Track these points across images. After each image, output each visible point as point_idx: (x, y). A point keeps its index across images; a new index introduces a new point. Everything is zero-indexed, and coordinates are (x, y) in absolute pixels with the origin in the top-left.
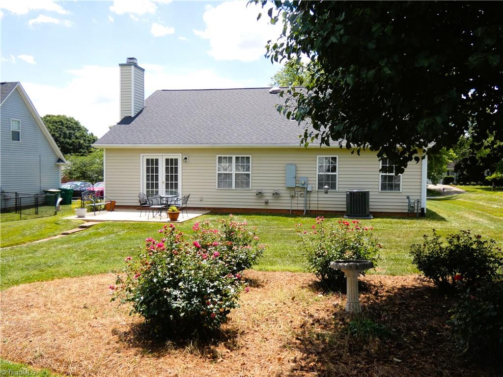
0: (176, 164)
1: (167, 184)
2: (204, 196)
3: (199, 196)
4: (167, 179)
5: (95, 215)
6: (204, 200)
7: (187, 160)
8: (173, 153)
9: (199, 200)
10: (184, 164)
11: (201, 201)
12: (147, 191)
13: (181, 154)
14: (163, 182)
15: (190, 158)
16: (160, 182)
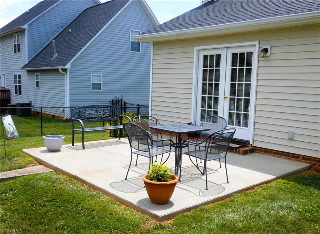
0: (249, 63)
1: (232, 100)
2: (297, 131)
3: (287, 129)
4: (232, 93)
5: (84, 148)
6: (297, 138)
7: (268, 54)
8: (244, 41)
9: (286, 136)
10: (262, 63)
11: (290, 139)
12: (202, 110)
13: (257, 43)
14: (225, 98)
15: (275, 50)
16: (221, 96)
